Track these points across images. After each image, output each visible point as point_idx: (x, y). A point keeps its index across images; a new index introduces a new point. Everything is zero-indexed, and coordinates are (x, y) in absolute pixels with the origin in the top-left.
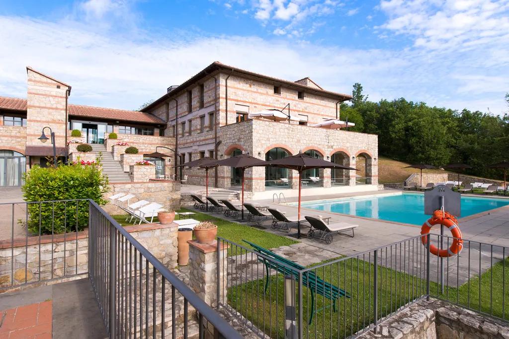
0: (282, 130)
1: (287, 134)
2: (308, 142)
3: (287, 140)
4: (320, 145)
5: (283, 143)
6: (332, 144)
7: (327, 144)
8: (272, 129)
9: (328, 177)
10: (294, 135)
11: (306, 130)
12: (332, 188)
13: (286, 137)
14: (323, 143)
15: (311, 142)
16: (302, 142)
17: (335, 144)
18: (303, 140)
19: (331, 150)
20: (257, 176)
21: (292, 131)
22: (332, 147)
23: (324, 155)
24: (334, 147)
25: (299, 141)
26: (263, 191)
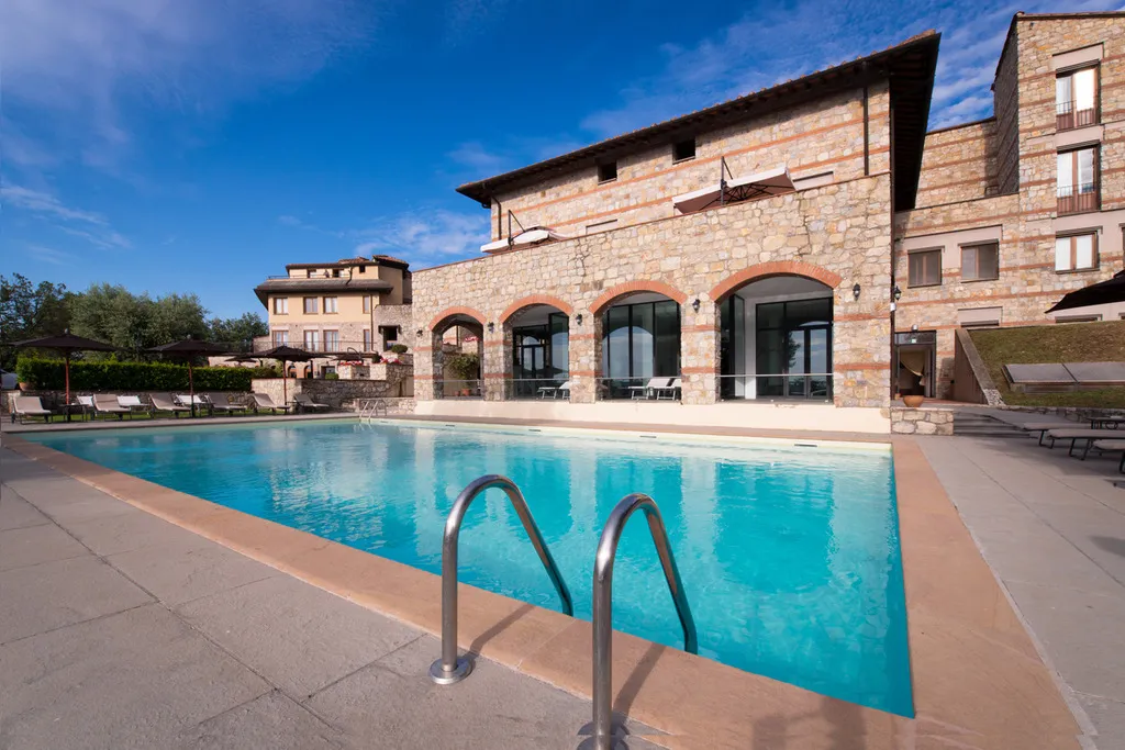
0: (460, 278)
1: (469, 283)
2: (521, 288)
3: (470, 295)
4: (553, 288)
5: (463, 303)
6: (599, 276)
7: (579, 280)
8: (442, 280)
9: (583, 374)
10: (486, 281)
11: (515, 259)
12: (598, 403)
13: (468, 289)
14: (565, 281)
15: (528, 287)
16: (503, 291)
17: (613, 273)
18: (506, 287)
19: (595, 293)
20: (420, 373)
21: (481, 273)
22: (599, 285)
23: (568, 313)
24: (606, 284)
25: (497, 291)
26: (429, 400)
